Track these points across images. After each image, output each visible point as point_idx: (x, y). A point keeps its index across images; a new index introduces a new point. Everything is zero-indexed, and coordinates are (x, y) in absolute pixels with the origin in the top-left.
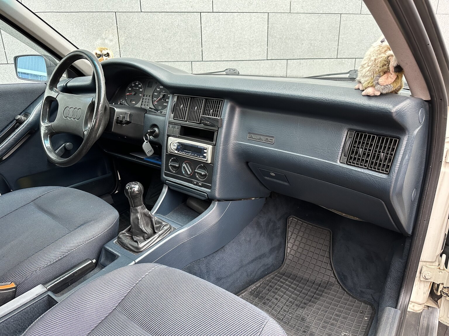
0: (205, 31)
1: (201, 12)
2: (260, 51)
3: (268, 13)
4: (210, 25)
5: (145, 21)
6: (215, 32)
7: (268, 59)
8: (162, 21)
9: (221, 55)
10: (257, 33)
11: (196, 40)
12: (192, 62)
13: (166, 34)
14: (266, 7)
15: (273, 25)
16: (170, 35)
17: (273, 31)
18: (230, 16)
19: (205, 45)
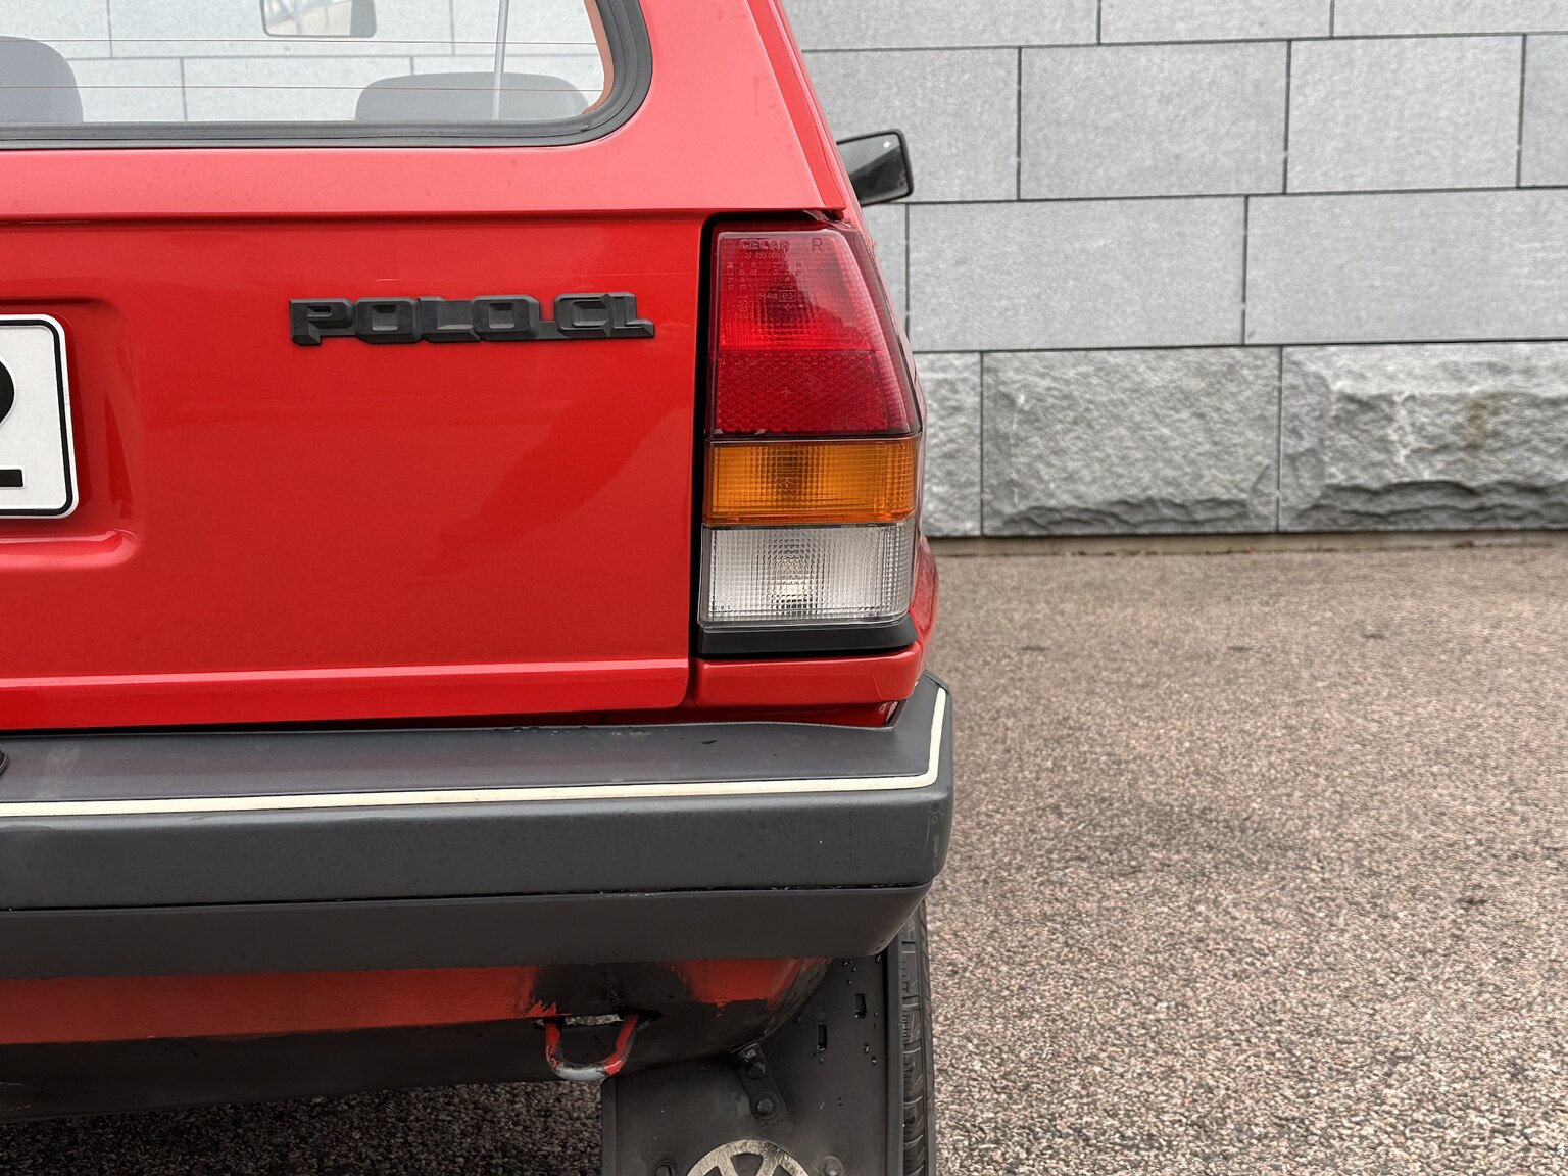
0: (1300, 99)
1: (1290, 41)
2: (1491, 161)
3: (1525, 35)
4: (1320, 80)
5: (1107, 71)
6: (1333, 100)
7: (1523, 184)
8: (1161, 70)
9: (1352, 176)
10: (1482, 99)
11: (1266, 128)
12: (1247, 197)
13: (1170, 109)
14: (1517, 16)
15: (1543, 73)
16: (1184, 112)
17: (1539, 93)
18: (1390, 47)
19: (1297, 142)
